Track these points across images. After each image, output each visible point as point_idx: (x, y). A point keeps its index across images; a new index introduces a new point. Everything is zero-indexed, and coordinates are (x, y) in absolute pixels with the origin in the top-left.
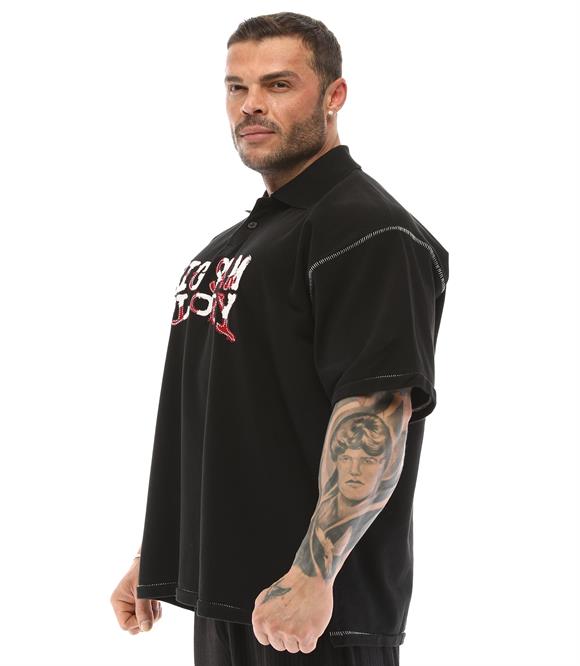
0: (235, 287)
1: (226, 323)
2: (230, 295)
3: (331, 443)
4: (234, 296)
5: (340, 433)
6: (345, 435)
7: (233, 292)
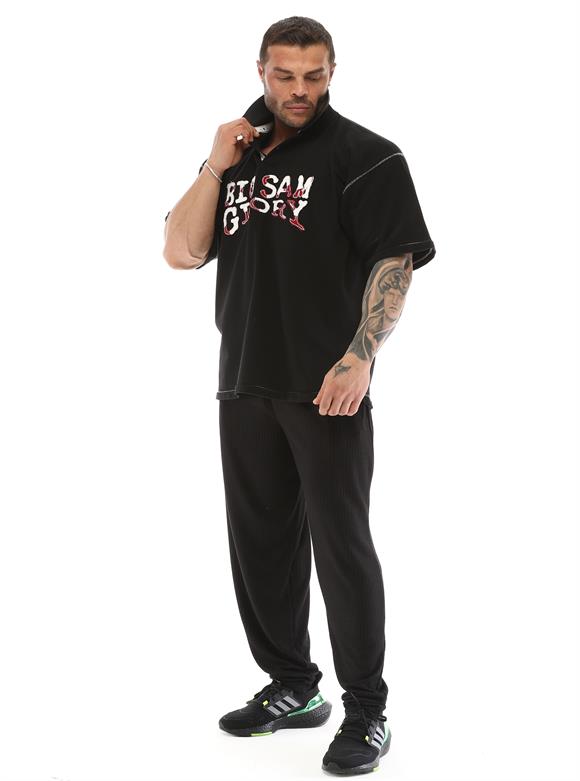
0: (306, 196)
1: (296, 219)
2: (300, 202)
3: (379, 283)
4: (306, 202)
5: (386, 277)
6: (390, 280)
7: (304, 200)
